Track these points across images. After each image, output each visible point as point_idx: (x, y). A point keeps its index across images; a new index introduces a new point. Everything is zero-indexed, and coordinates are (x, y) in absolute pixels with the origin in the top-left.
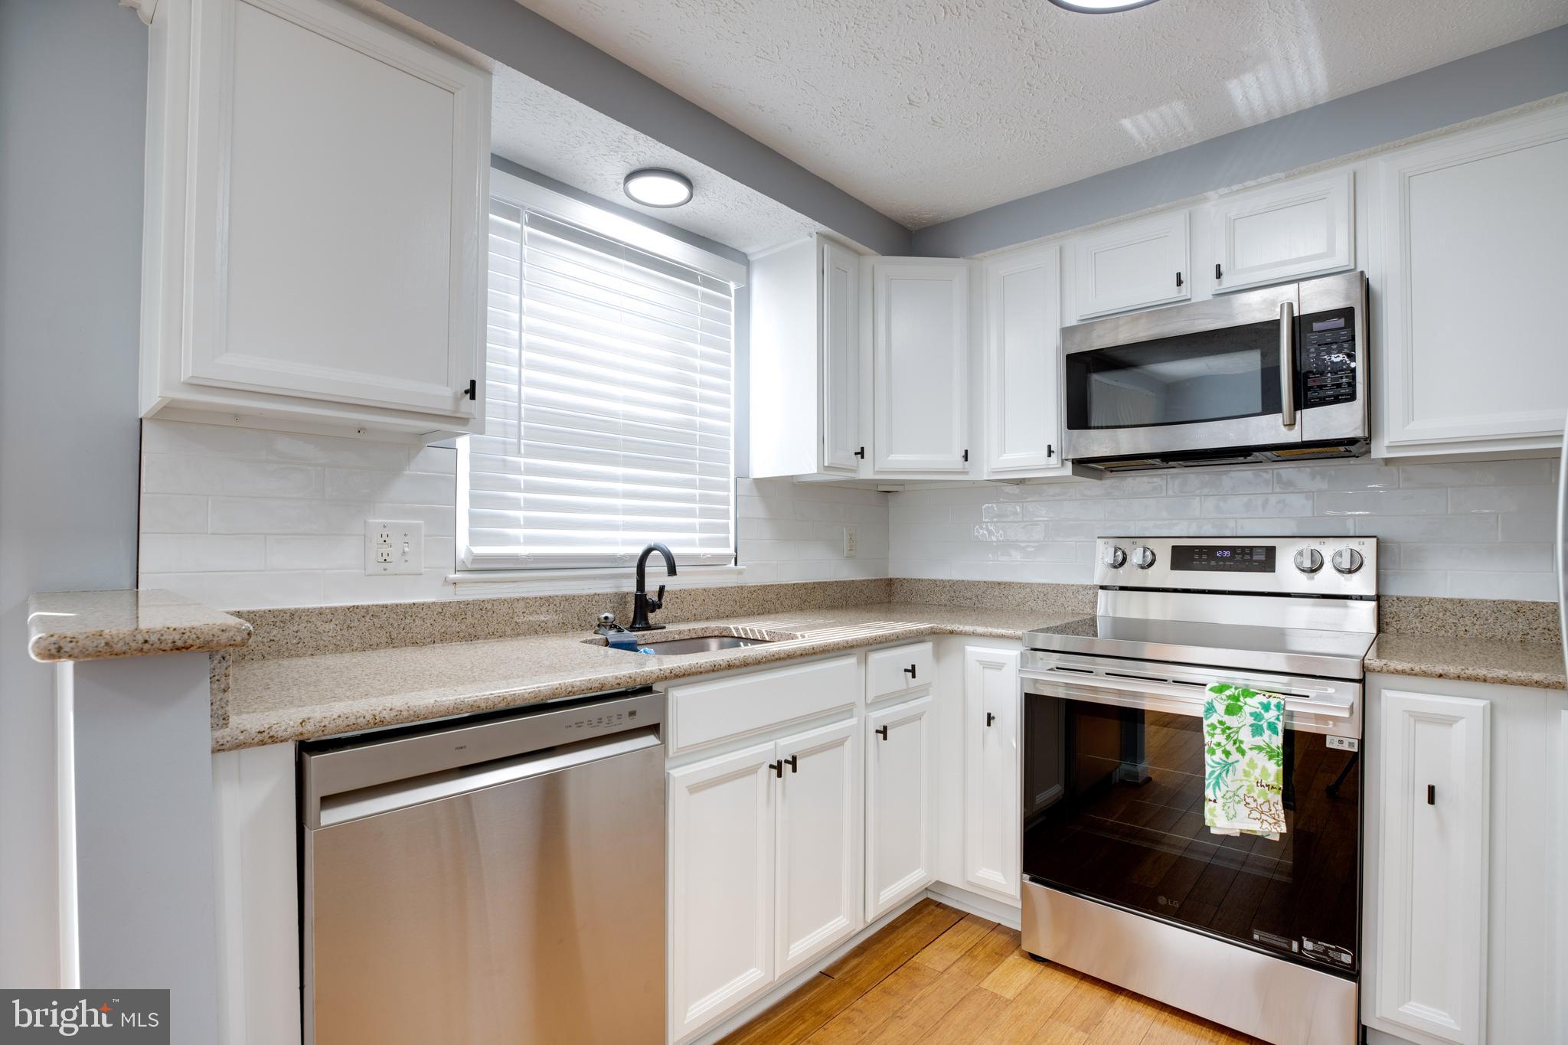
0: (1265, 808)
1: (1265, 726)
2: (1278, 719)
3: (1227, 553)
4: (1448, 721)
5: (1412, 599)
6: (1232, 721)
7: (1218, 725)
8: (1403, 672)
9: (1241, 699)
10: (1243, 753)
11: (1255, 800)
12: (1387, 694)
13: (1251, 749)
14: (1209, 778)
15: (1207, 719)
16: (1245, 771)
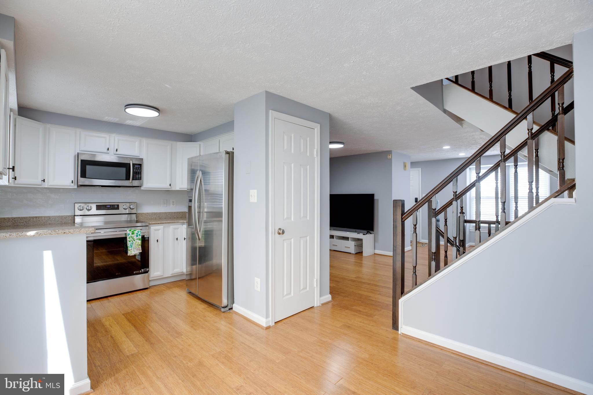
1: (138, 235)
2: (140, 234)
3: (109, 206)
4: (158, 230)
5: (141, 213)
6: (133, 236)
7: (131, 237)
8: (154, 224)
9: (134, 231)
10: (134, 240)
11: (137, 248)
12: (151, 227)
13: (136, 240)
14: (130, 246)
15: (128, 236)
16: (135, 243)
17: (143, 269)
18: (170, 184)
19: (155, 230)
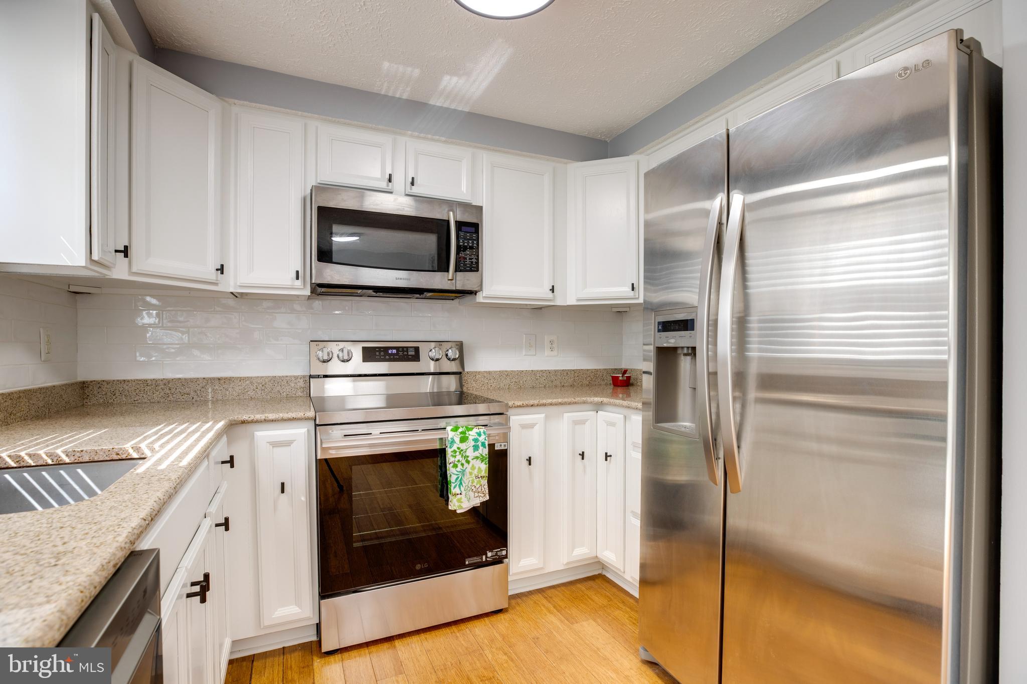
0: (480, 490)
1: (480, 445)
2: (485, 439)
3: (394, 351)
4: (531, 426)
5: (472, 372)
6: (463, 446)
7: (457, 450)
8: (520, 407)
9: (467, 432)
10: (468, 462)
11: (475, 487)
12: (512, 418)
13: (473, 459)
14: (456, 482)
15: (451, 448)
16: (470, 472)
17: (491, 550)
18: (553, 286)
19: (524, 427)
